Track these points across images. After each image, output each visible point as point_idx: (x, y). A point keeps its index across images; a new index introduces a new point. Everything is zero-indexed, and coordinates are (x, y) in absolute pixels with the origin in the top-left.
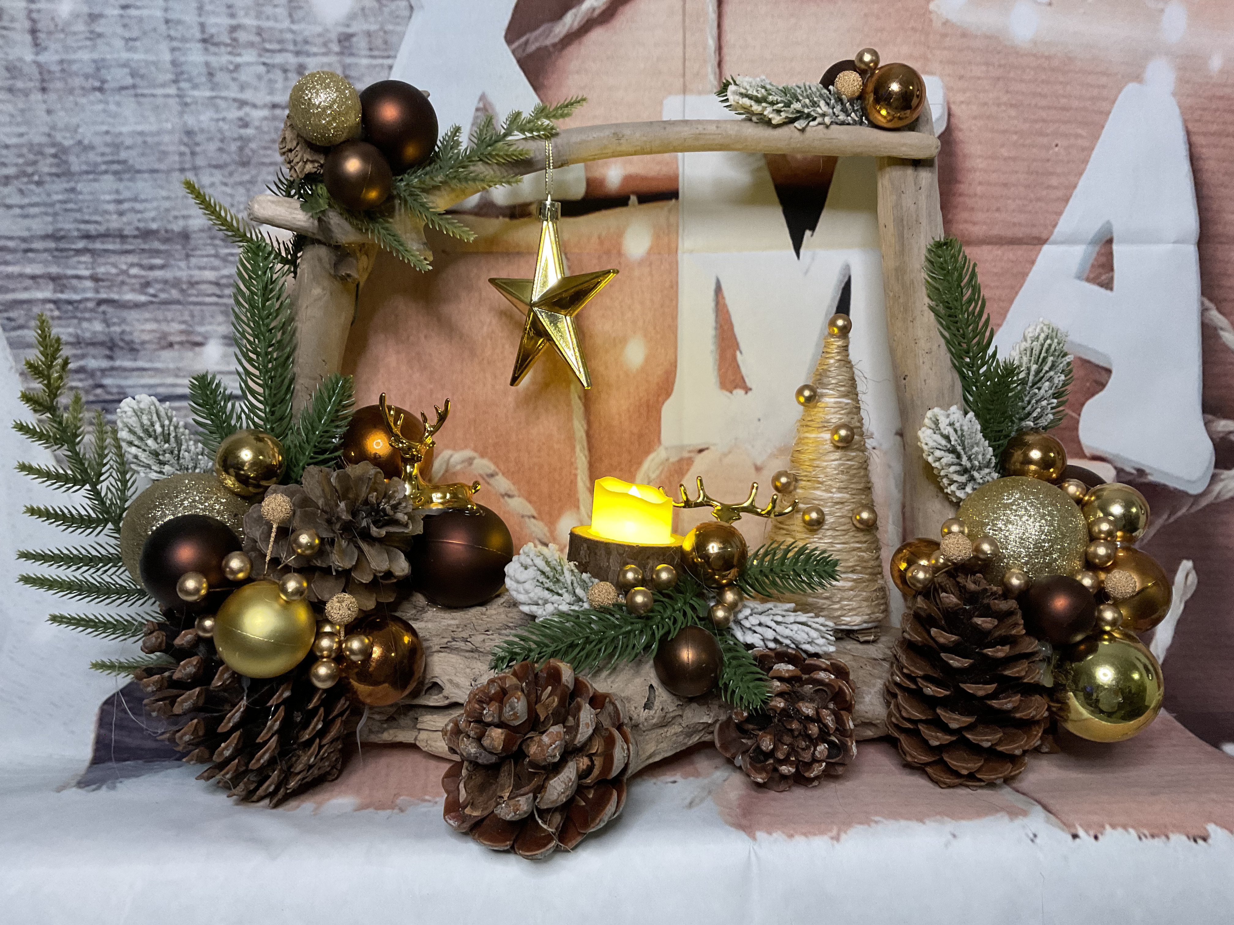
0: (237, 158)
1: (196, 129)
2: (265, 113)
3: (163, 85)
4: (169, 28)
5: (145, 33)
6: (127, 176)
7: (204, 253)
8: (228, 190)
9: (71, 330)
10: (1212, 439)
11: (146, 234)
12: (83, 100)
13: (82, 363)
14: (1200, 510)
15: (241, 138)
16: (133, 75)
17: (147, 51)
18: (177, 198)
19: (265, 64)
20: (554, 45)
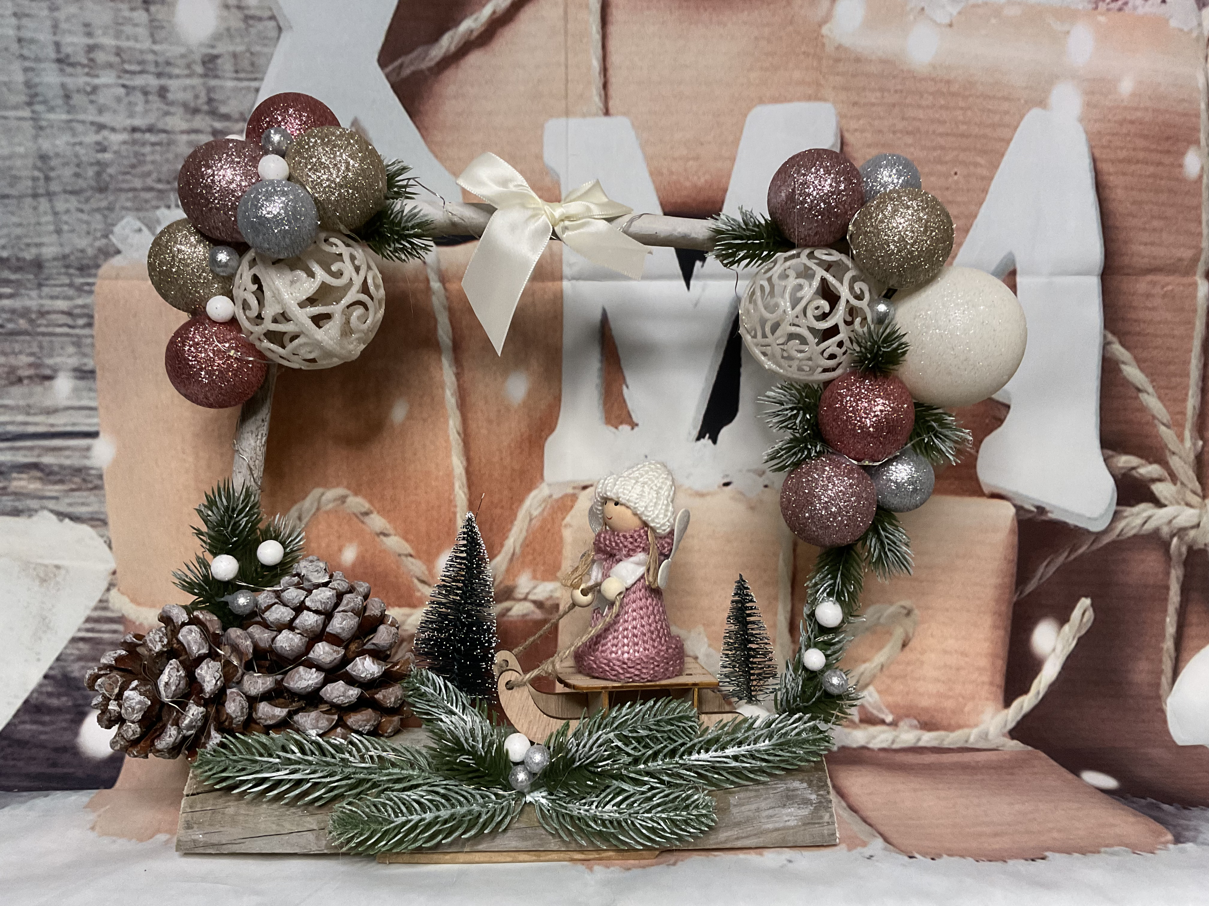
0: (93, 183)
1: (51, 154)
2: (125, 136)
3: (15, 107)
4: (22, 47)
7: (58, 282)
8: (85, 217)
10: (1113, 476)
14: (1102, 548)
15: (98, 163)
18: (29, 224)
19: (124, 86)
20: (430, 69)
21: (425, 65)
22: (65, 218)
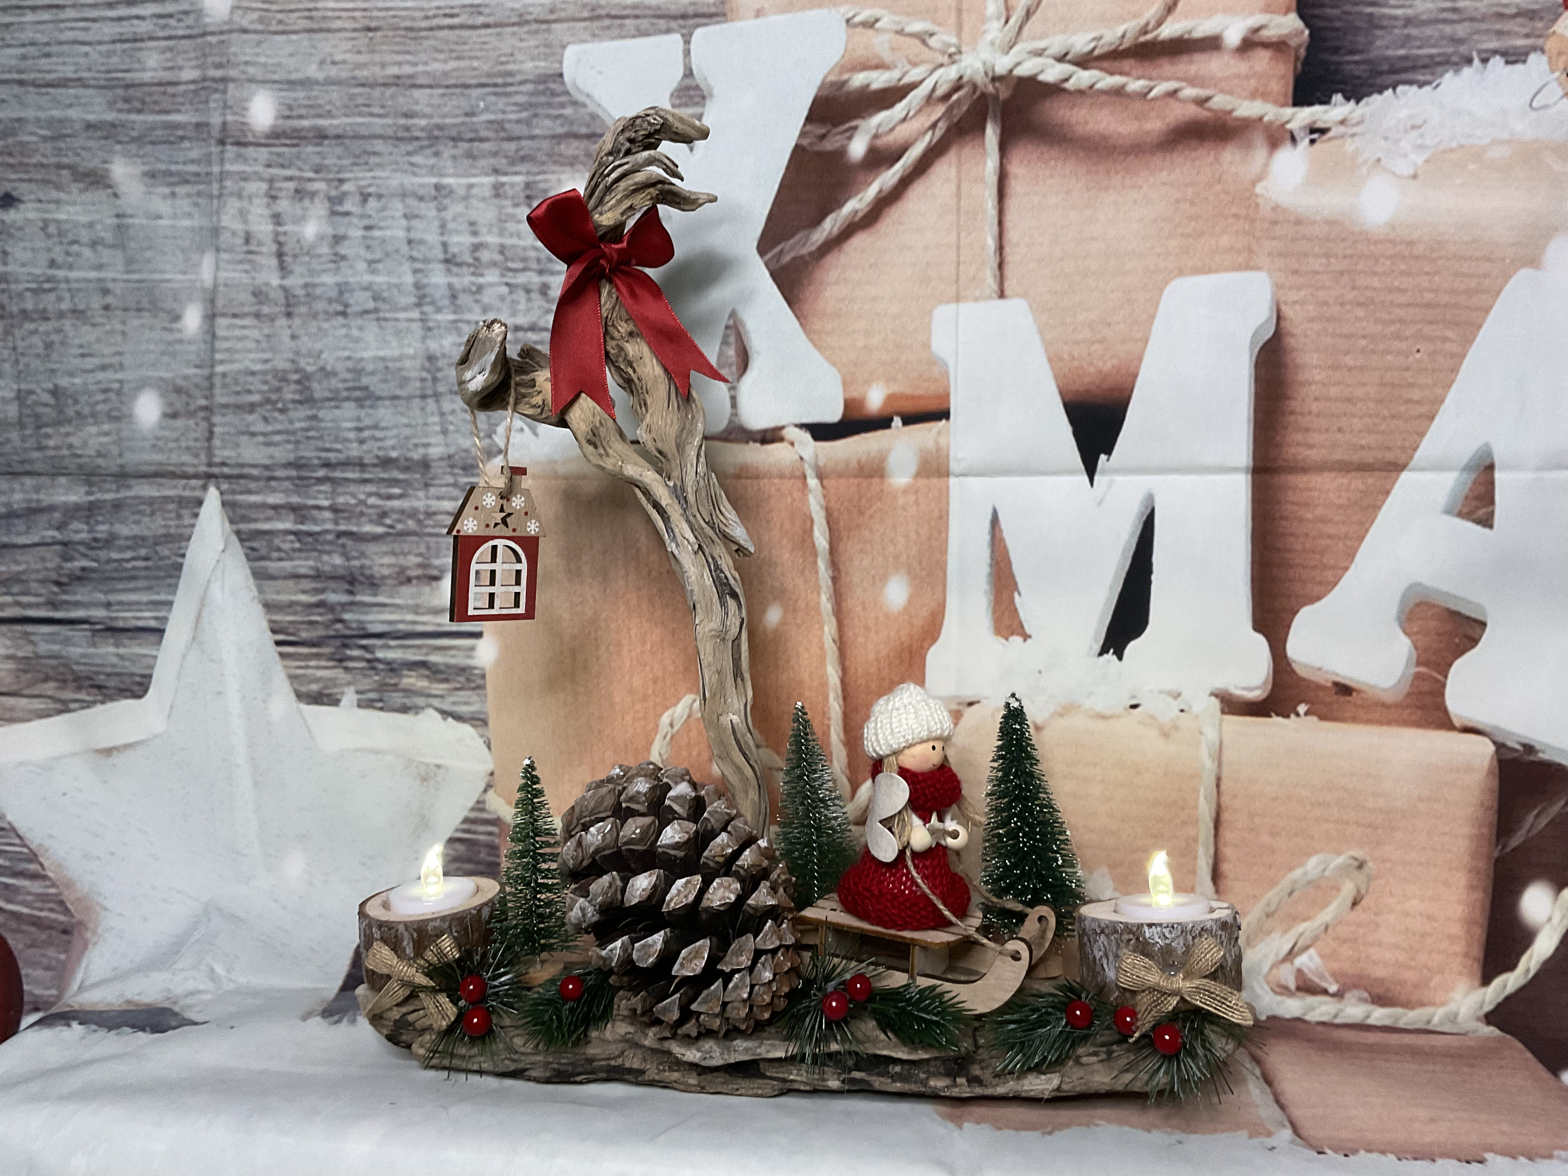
1: (438, 355)
3: (405, 309)
4: (411, 249)
5: (387, 255)
6: (368, 403)
7: (443, 482)
9: (311, 563)
11: (386, 463)
12: (326, 325)
13: (322, 597)
16: (375, 299)
17: (389, 273)
18: (417, 426)
19: (507, 284)
20: (811, 254)
21: (804, 251)
22: (450, 418)
